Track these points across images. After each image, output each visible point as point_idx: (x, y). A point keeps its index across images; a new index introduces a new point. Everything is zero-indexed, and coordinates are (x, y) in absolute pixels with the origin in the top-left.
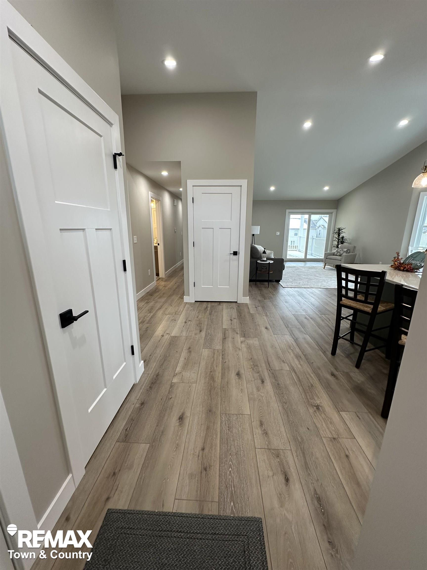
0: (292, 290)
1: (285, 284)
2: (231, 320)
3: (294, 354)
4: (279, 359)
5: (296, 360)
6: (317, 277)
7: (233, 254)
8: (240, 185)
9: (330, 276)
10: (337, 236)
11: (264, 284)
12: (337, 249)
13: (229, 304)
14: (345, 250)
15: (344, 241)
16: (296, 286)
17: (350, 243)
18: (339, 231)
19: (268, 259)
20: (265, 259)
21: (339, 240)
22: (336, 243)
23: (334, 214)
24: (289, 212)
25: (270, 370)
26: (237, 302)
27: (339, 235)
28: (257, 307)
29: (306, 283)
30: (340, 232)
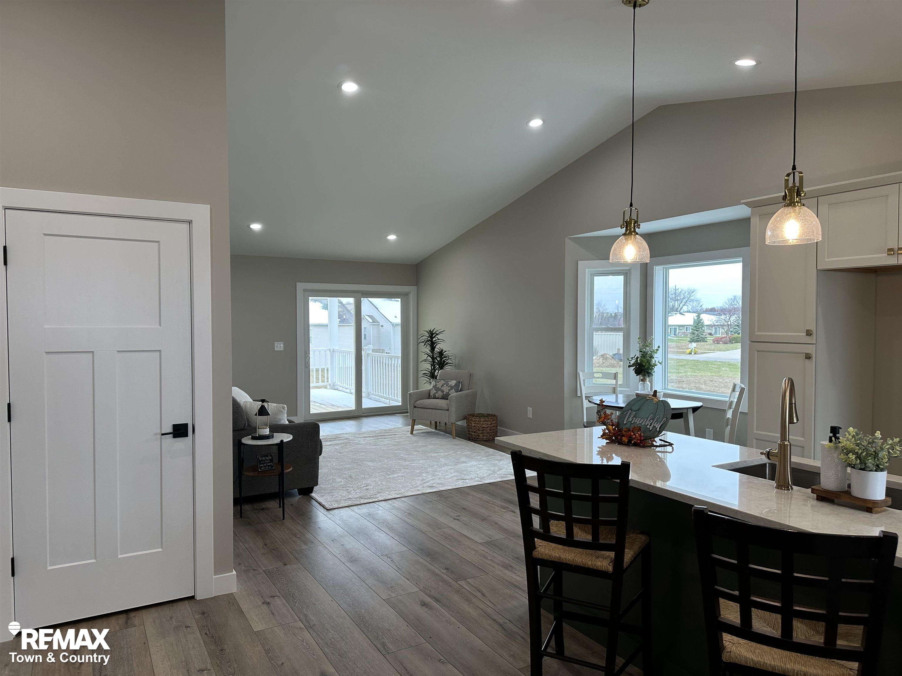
0: (352, 513)
1: (329, 498)
6: (405, 460)
7: (172, 435)
8: (190, 219)
9: (433, 455)
10: (428, 350)
11: (268, 509)
12: (433, 383)
13: (166, 611)
14: (453, 383)
15: (444, 361)
16: (361, 498)
17: (458, 366)
18: (432, 338)
19: (276, 428)
20: (267, 431)
21: (433, 358)
22: (427, 366)
23: (412, 299)
24: (305, 290)
26: (193, 597)
27: (433, 349)
28: (268, 600)
29: (384, 483)
30: (434, 339)
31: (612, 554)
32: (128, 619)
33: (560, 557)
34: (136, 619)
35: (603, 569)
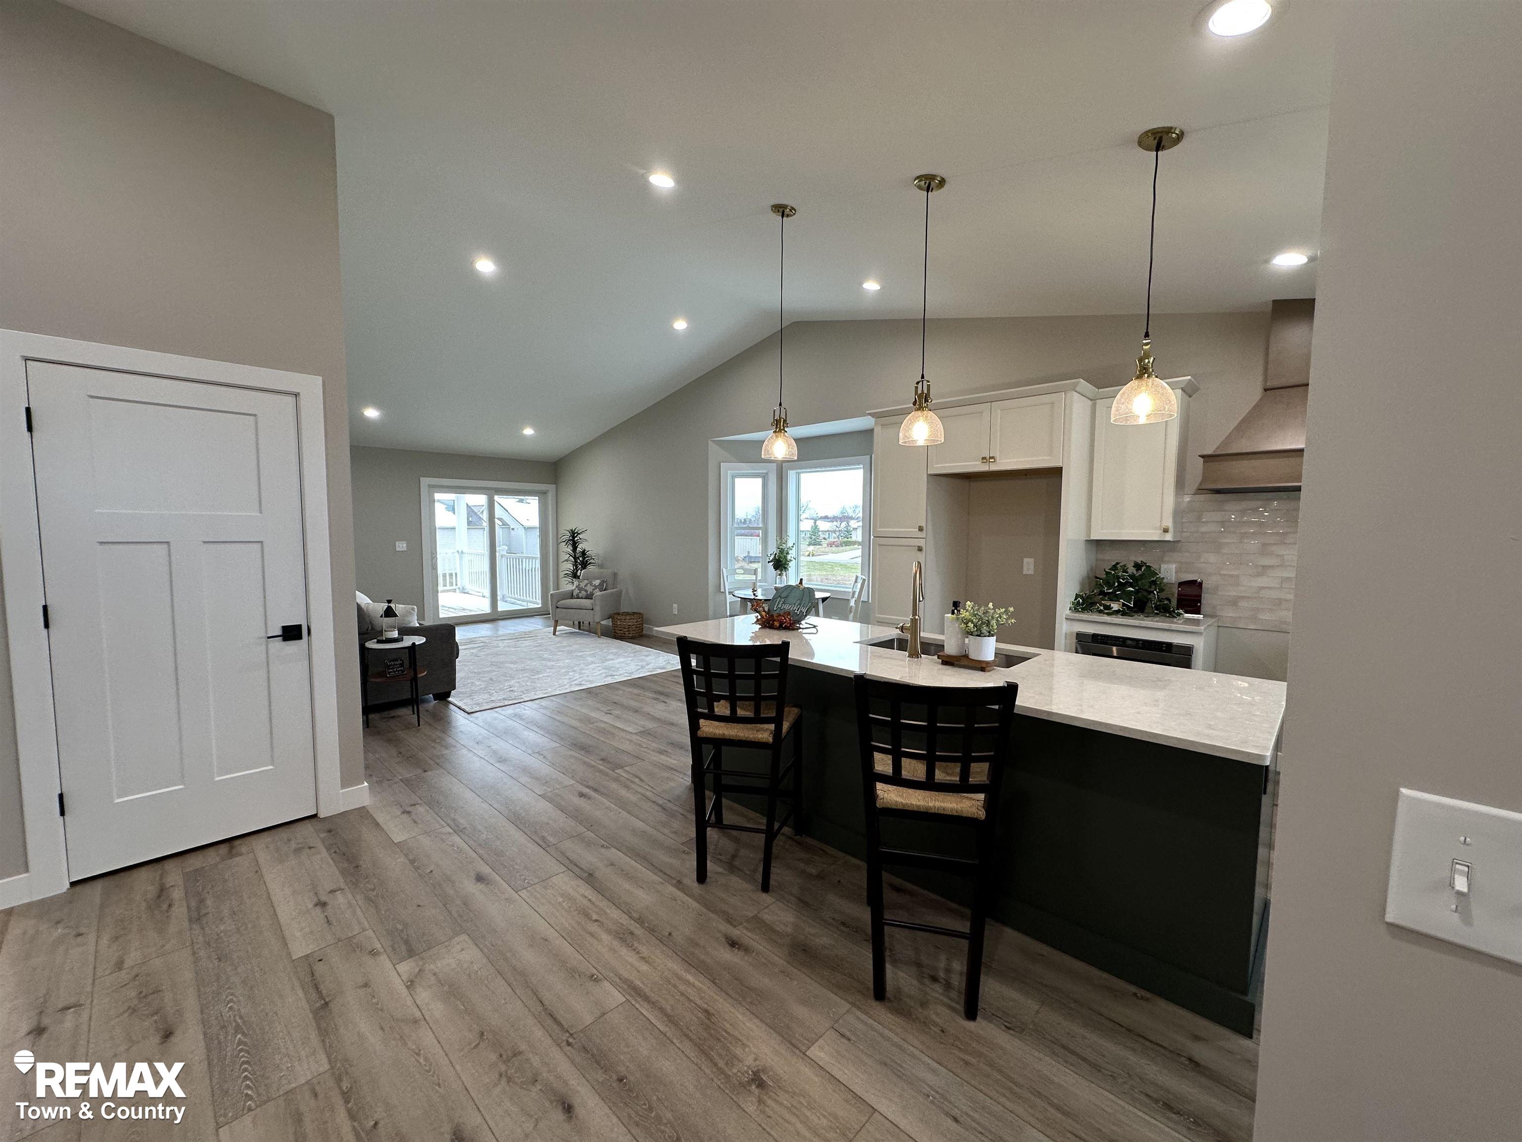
0: (496, 715)
1: (468, 701)
2: (322, 905)
3: (609, 931)
4: (577, 976)
5: (624, 951)
6: (549, 660)
7: (281, 638)
8: (296, 390)
9: (579, 654)
10: (569, 549)
11: (398, 717)
12: (576, 583)
13: (284, 834)
14: (597, 582)
15: (587, 561)
16: (504, 699)
17: (601, 566)
18: (574, 537)
19: (406, 631)
20: (395, 634)
21: (575, 558)
22: (570, 566)
23: (551, 497)
24: (430, 486)
25: (569, 1044)
26: (315, 816)
27: (575, 548)
28: (409, 809)
29: (528, 683)
30: (576, 539)
31: (772, 727)
32: (232, 848)
33: (724, 734)
34: (243, 847)
35: (764, 740)
